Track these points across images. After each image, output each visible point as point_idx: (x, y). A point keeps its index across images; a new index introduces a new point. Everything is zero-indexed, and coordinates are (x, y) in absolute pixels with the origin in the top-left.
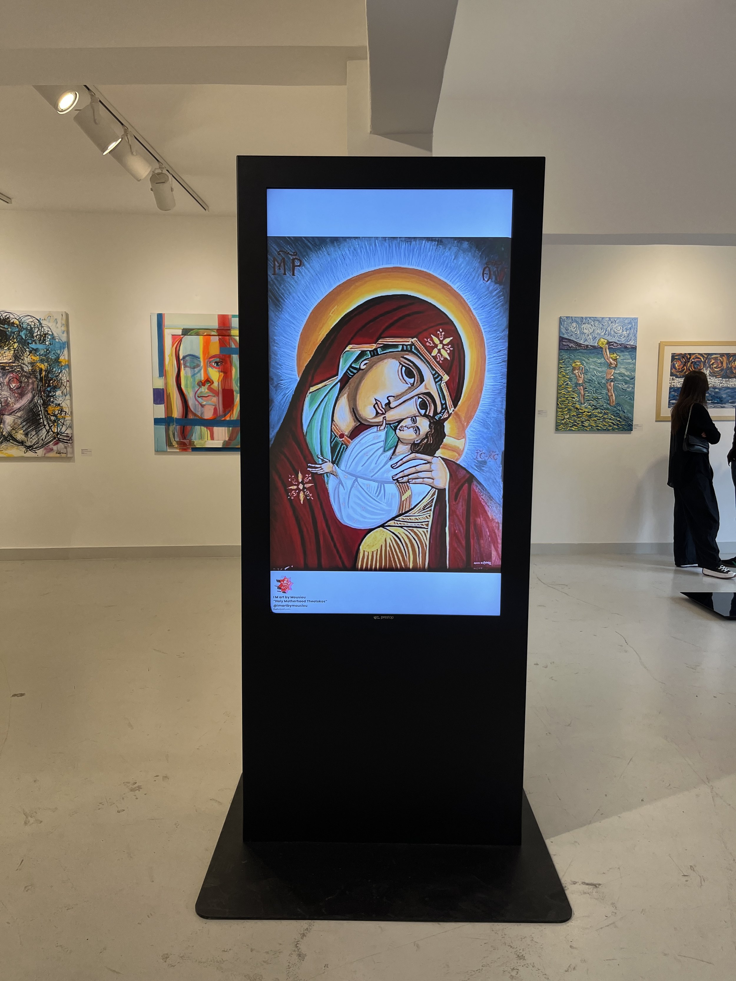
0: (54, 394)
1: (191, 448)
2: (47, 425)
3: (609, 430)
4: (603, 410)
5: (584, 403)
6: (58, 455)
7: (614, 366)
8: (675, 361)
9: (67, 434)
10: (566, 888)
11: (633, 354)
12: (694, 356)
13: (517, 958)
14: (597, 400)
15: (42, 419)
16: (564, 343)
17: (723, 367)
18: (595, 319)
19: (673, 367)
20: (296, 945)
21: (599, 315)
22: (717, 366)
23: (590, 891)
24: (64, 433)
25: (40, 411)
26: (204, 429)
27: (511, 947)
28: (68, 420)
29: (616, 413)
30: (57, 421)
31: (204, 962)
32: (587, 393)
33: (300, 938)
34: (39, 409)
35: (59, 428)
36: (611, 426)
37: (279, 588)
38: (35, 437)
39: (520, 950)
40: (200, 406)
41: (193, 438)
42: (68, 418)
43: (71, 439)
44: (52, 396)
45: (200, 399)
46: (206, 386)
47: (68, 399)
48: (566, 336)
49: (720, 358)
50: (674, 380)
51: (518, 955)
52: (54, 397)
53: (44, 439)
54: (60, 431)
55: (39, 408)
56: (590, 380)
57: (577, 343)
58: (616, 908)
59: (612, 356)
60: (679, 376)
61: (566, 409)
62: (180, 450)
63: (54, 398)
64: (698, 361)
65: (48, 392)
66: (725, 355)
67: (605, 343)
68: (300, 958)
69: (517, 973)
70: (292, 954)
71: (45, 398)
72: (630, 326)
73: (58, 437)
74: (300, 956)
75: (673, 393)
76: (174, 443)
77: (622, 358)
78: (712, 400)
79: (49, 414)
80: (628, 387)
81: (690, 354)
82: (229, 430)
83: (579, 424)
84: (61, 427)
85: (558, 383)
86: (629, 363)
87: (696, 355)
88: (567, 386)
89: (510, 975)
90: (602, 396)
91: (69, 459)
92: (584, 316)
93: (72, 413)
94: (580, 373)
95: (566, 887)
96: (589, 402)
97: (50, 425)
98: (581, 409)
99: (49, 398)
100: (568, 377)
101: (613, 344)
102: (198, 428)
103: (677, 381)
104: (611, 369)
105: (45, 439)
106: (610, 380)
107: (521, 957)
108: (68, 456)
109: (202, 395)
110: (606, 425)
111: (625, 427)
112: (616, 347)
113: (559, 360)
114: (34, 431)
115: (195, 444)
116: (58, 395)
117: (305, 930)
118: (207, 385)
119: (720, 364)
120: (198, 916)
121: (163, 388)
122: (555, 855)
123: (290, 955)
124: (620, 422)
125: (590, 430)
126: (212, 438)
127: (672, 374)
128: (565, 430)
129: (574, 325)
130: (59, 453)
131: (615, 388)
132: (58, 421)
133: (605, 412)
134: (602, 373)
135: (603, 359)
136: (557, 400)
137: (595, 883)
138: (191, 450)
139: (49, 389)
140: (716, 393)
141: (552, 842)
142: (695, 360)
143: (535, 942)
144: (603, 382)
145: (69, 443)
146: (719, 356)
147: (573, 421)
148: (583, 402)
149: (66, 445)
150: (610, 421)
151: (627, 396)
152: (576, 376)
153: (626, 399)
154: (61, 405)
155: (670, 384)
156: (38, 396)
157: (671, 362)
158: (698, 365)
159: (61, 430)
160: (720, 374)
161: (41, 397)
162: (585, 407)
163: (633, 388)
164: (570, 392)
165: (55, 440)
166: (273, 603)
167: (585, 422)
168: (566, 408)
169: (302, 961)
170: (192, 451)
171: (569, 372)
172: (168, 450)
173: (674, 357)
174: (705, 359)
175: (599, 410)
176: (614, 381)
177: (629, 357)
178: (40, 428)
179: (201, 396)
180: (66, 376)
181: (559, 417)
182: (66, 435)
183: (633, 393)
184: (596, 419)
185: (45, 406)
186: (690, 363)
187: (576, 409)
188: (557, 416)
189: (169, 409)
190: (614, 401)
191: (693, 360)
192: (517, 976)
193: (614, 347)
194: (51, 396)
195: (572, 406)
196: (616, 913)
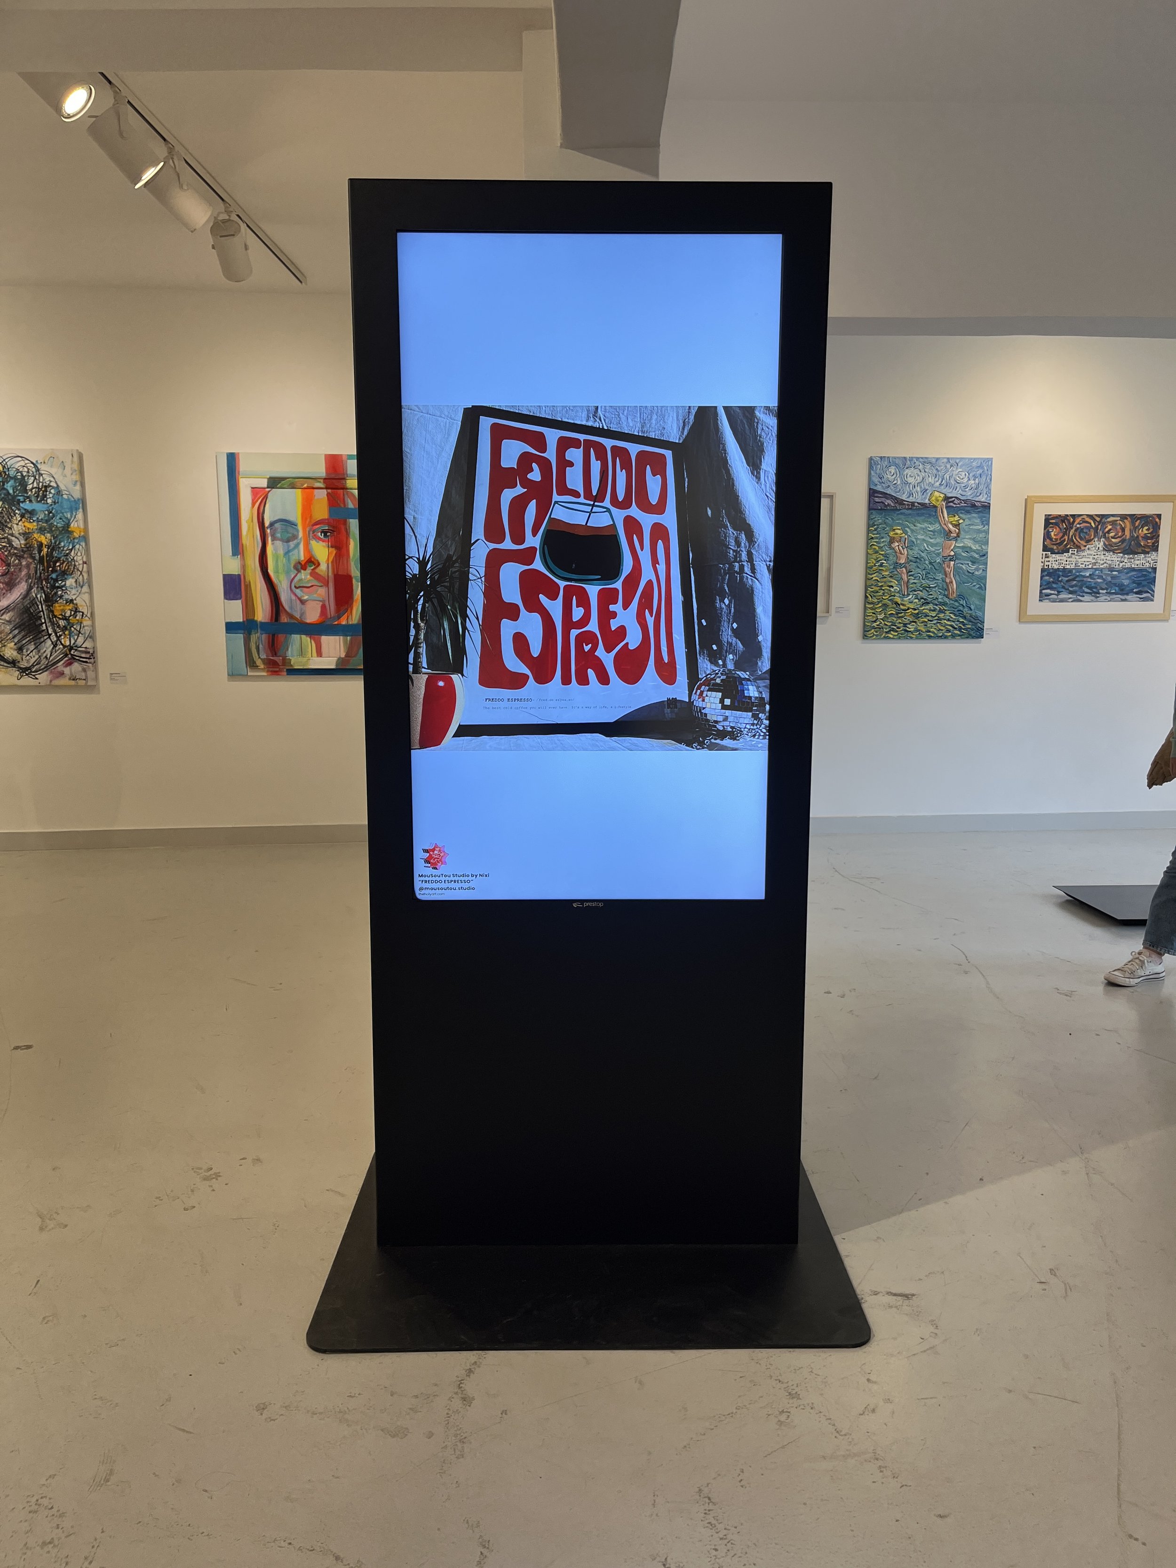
0: (63, 583)
1: (285, 670)
2: (53, 634)
3: (946, 637)
4: (937, 605)
5: (908, 595)
6: (73, 683)
7: (955, 535)
8: (1050, 527)
9: (86, 648)
10: (863, 1301)
11: (985, 517)
12: (1080, 519)
13: (788, 1397)
14: (928, 589)
15: (44, 625)
16: (877, 500)
17: (1124, 536)
18: (926, 461)
19: (1047, 536)
20: (459, 1385)
21: (931, 454)
22: (1115, 536)
23: (900, 1303)
24: (80, 647)
25: (41, 611)
26: (306, 639)
27: (780, 1382)
28: (87, 626)
29: (958, 611)
30: (68, 627)
31: (321, 1413)
32: (913, 578)
33: (465, 1375)
34: (38, 608)
35: (72, 639)
36: (950, 632)
37: (427, 861)
38: (34, 653)
39: (793, 1385)
40: (298, 602)
41: (289, 653)
42: (87, 622)
43: (93, 656)
44: (60, 587)
45: (298, 591)
46: (307, 570)
47: (86, 592)
48: (879, 488)
49: (1121, 523)
50: (1048, 557)
51: (790, 1394)
52: (63, 588)
53: (48, 656)
54: (74, 644)
55: (40, 607)
56: (917, 558)
57: (896, 498)
58: (937, 1327)
59: (952, 519)
60: (1056, 551)
61: (880, 605)
62: (270, 673)
63: (63, 590)
64: (1086, 527)
65: (52, 581)
66: (1128, 518)
67: (941, 499)
68: (464, 1402)
69: (789, 1416)
70: (453, 1398)
71: (48, 590)
72: (980, 471)
73: (72, 653)
74: (465, 1400)
75: (1048, 577)
76: (259, 662)
77: (967, 522)
78: (1107, 589)
79: (56, 616)
80: (977, 569)
81: (1073, 516)
82: (345, 642)
83: (900, 628)
84: (76, 637)
85: (867, 563)
86: (979, 531)
87: (1085, 517)
88: (881, 568)
89: (778, 1420)
90: (935, 583)
91: (91, 689)
92: (908, 456)
93: (92, 614)
94: (902, 547)
95: (862, 1299)
96: (915, 593)
97: (58, 634)
98: (903, 605)
99: (55, 590)
100: (883, 553)
101: (954, 500)
102: (296, 638)
103: (1054, 559)
104: (950, 540)
105: (51, 656)
106: (949, 558)
107: (793, 1395)
108: (89, 683)
109: (301, 585)
110: (942, 630)
111: (972, 632)
112: (958, 506)
113: (869, 526)
114: (33, 643)
115: (292, 663)
116: (69, 586)
117: (473, 1365)
118: (309, 569)
119: (1121, 531)
120: (310, 1349)
121: (240, 573)
122: (847, 1256)
123: (450, 1399)
124: (964, 625)
125: (917, 638)
126: (319, 654)
127: (1045, 548)
128: (879, 637)
129: (893, 469)
130: (73, 680)
131: (957, 571)
132: (70, 627)
133: (940, 609)
134: (936, 546)
135: (937, 525)
136: (866, 590)
137: (908, 1293)
138: (286, 673)
139: (54, 576)
140: (1113, 577)
141: (844, 1239)
142: (1081, 525)
143: (816, 1374)
144: (937, 561)
145: (90, 663)
146: (1119, 518)
147: (890, 624)
148: (906, 594)
149: (85, 667)
150: (949, 623)
151: (975, 584)
152: (896, 552)
153: (973, 588)
154: (75, 602)
155: (1043, 564)
156: (37, 588)
157: (1045, 529)
158: (1086, 533)
159: (76, 641)
160: (1120, 547)
161: (42, 588)
162: (910, 601)
163: (985, 570)
164: (886, 578)
165: (66, 659)
166: (418, 884)
167: (909, 624)
168: (879, 602)
169: (468, 1407)
170: (288, 674)
171: (884, 546)
172: (249, 674)
173: (1049, 521)
174: (1097, 523)
175: (931, 606)
176: (954, 559)
177: (978, 521)
178: (42, 640)
179: (300, 587)
180: (81, 555)
181: (869, 617)
182: (84, 649)
183: (985, 578)
184: (927, 621)
185: (49, 604)
186: (1074, 529)
187: (895, 604)
188: (865, 615)
189: (248, 607)
190: (955, 591)
191: (1078, 526)
192: (787, 1421)
193: (955, 506)
194: (58, 587)
195: (888, 600)
196: (936, 1334)
